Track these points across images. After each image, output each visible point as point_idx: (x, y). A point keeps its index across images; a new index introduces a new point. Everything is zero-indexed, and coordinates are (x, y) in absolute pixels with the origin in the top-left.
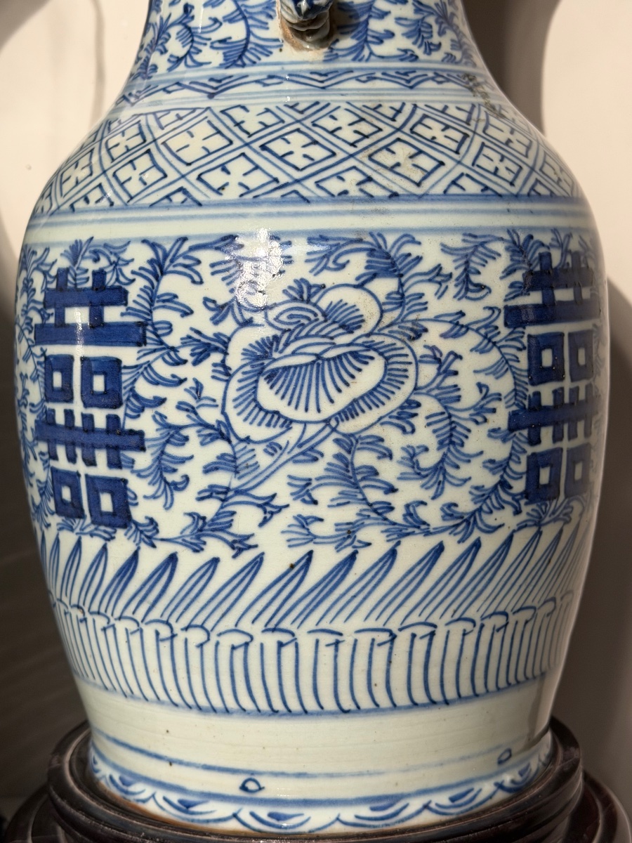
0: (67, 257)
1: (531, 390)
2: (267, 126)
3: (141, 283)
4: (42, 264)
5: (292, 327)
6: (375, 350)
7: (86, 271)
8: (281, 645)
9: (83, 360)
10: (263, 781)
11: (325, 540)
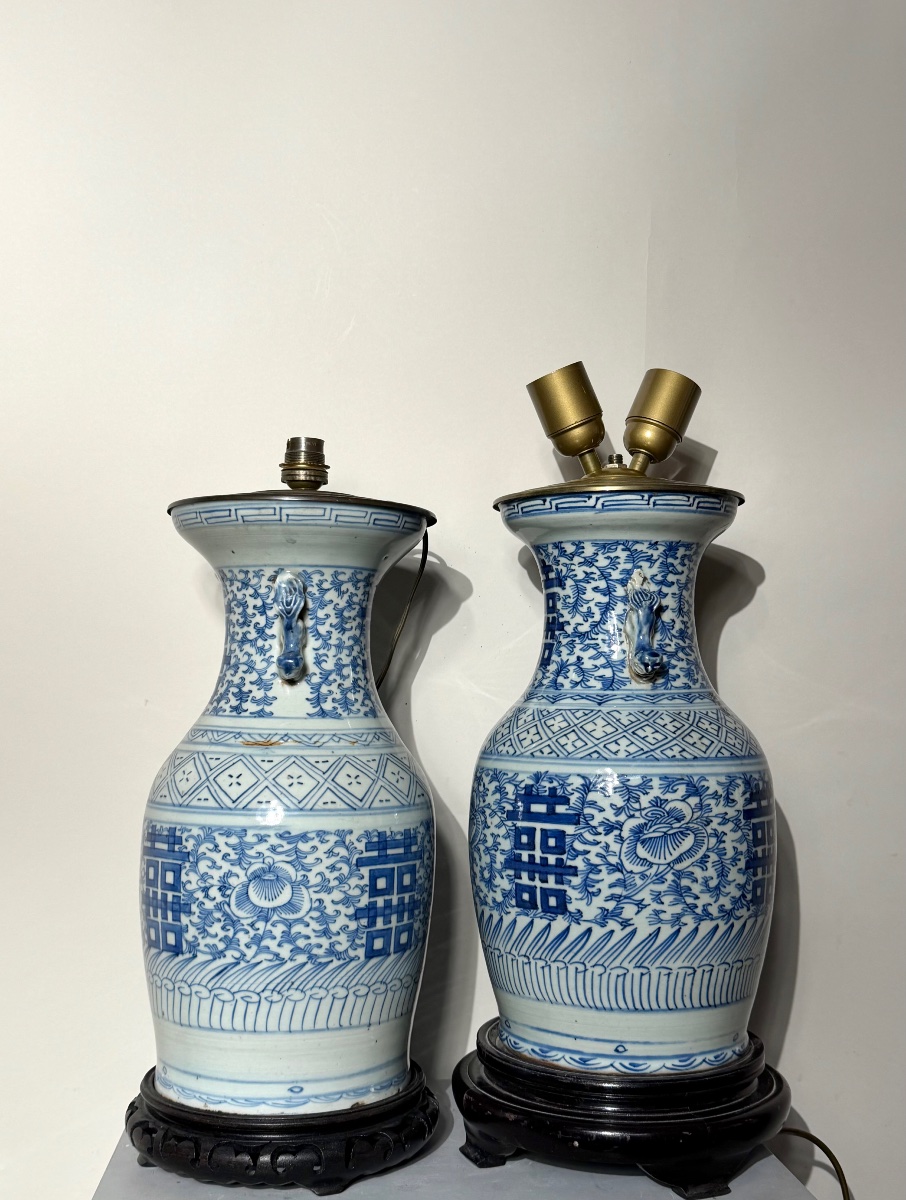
0: (531, 779)
1: (754, 849)
2: (632, 723)
3: (577, 795)
4: (513, 780)
5: (653, 819)
6: (690, 830)
7: (545, 787)
8: (642, 974)
9: (542, 830)
10: (627, 1046)
11: (667, 922)
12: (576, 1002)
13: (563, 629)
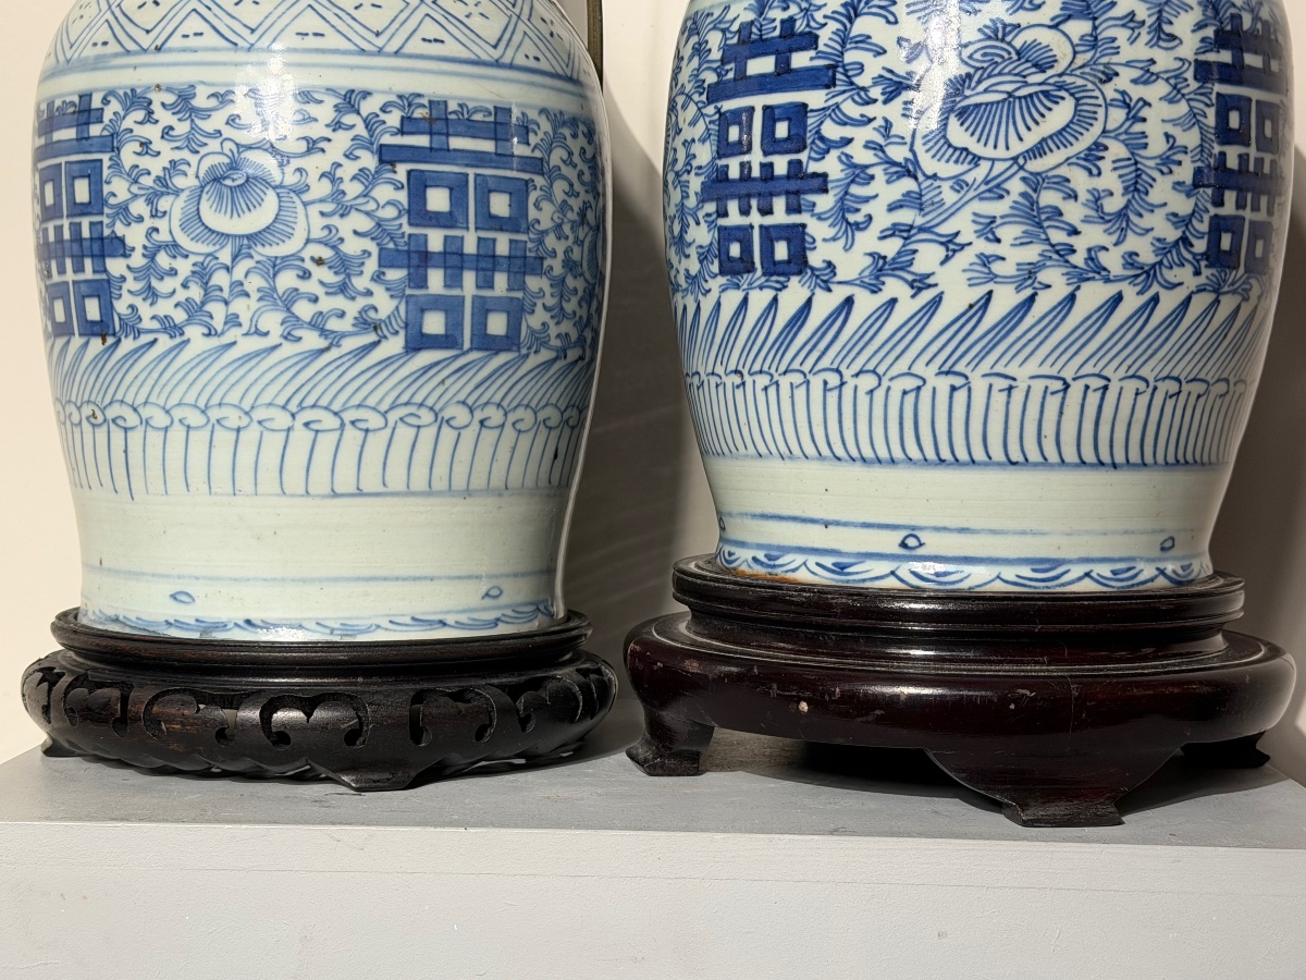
0: (752, 10)
1: (1217, 149)
3: (833, 26)
4: (720, 22)
5: (985, 65)
6: (1067, 90)
7: (774, 20)
8: (953, 389)
9: (766, 109)
10: (923, 536)
11: (1007, 279)
12: (825, 451)
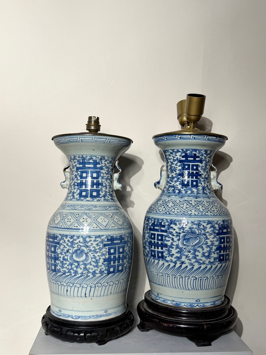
13: (201, 176)
